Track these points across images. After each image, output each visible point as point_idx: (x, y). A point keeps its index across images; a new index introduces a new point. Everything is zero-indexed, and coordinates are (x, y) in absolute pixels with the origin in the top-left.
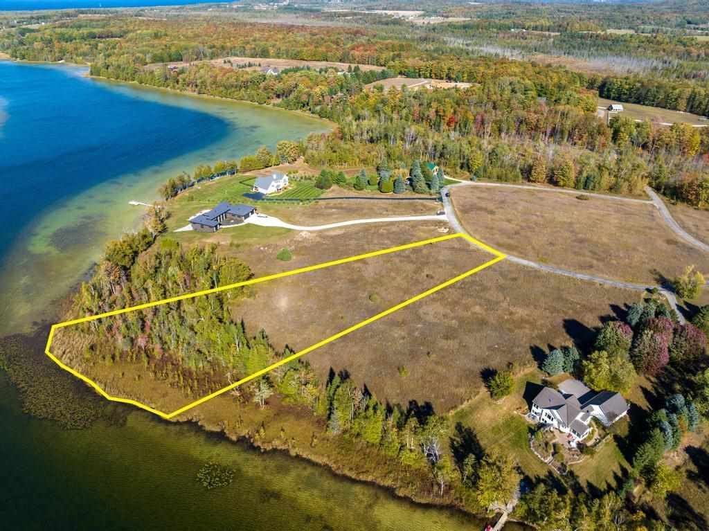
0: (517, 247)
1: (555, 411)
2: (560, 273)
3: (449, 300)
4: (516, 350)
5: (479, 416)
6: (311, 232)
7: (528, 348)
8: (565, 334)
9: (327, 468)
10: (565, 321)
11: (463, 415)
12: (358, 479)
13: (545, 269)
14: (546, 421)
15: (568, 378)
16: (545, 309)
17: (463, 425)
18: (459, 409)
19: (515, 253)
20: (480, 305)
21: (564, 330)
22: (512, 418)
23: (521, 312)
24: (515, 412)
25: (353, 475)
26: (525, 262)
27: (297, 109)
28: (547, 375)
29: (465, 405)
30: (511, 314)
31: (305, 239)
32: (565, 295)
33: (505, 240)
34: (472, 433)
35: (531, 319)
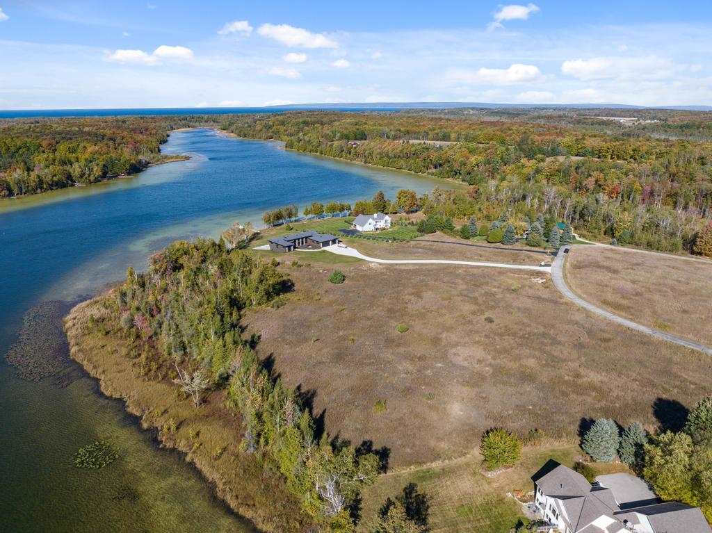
0: (628, 307)
1: (560, 502)
2: (682, 344)
3: (498, 347)
4: (557, 417)
5: (448, 483)
6: (380, 264)
7: (579, 418)
8: (650, 415)
9: (211, 487)
10: (660, 400)
11: (427, 476)
12: (236, 510)
13: (658, 336)
14: (550, 520)
15: (623, 471)
16: (635, 380)
17: (418, 488)
18: (425, 467)
19: (624, 314)
20: (538, 359)
21: (651, 410)
22: (501, 501)
23: (594, 377)
24: (510, 495)
25: (233, 504)
26: (632, 325)
27: (449, 177)
28: (589, 459)
29: (436, 465)
30: (578, 376)
31: (371, 269)
32: (675, 369)
33: (617, 299)
34: (424, 502)
35: (605, 387)
